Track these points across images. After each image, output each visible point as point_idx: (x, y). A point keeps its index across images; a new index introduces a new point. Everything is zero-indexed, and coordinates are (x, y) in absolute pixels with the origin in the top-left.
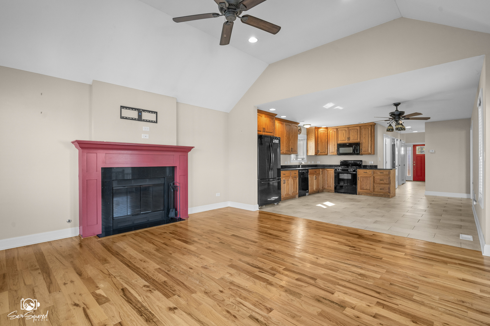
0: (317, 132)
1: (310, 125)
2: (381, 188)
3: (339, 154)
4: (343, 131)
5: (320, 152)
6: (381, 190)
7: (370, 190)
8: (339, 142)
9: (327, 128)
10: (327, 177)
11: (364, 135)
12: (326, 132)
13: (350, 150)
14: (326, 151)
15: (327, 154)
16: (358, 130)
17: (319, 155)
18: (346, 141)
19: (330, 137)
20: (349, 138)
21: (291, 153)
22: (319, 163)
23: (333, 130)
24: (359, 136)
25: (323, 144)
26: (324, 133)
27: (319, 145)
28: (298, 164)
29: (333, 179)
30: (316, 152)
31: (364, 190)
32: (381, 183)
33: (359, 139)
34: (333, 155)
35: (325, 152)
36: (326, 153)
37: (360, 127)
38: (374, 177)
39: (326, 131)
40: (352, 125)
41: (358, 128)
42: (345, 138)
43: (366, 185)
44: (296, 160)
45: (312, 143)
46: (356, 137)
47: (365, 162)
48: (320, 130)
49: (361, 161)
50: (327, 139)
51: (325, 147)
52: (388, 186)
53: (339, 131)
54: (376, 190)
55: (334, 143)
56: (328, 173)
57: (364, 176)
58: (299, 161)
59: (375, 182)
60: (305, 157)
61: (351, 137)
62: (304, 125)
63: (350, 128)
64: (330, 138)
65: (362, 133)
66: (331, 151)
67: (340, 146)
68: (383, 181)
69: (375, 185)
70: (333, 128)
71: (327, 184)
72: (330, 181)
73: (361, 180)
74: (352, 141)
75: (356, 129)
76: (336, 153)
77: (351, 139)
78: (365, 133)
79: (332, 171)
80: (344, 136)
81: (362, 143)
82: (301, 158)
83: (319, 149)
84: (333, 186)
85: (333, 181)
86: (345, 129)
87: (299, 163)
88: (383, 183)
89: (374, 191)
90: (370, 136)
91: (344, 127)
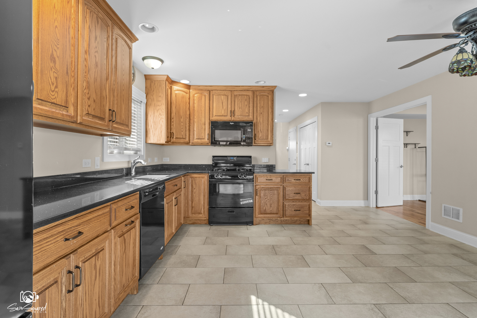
0: (169, 90)
1: (162, 61)
2: (296, 209)
3: (214, 142)
4: (222, 97)
5: (175, 137)
6: (297, 212)
7: (277, 214)
8: (214, 118)
9: (188, 87)
10: (192, 191)
11: (260, 109)
12: (188, 95)
13: (237, 135)
14: (187, 135)
15: (188, 143)
16: (251, 97)
17: (174, 143)
18: (228, 118)
19: (194, 107)
20: (233, 113)
21: (108, 126)
22: (167, 161)
23: (200, 92)
24: (251, 109)
25: (182, 120)
26: (183, 97)
27: (172, 120)
28: (125, 166)
29: (204, 196)
30: (168, 137)
31: (266, 214)
32: (297, 199)
33: (251, 114)
34: (202, 145)
35: (185, 138)
36: (187, 140)
37: (254, 92)
38: (284, 188)
39: (187, 93)
40: (239, 86)
41: (250, 93)
42: (225, 110)
43: (271, 204)
44: (120, 153)
45: (160, 114)
46: (247, 111)
47: (255, 158)
48: (175, 87)
49: (250, 157)
50: (189, 110)
51: (186, 127)
52: (308, 203)
53: (213, 95)
54: (288, 213)
55: (203, 119)
56: (196, 184)
57: (267, 187)
58: (129, 156)
59: (287, 198)
60: (141, 146)
61: (236, 109)
62: (144, 59)
63: (236, 93)
64: (196, 109)
65: (257, 104)
66: (195, 137)
67: (215, 125)
68: (299, 195)
69: (286, 204)
70: (201, 89)
71: (192, 207)
72: (199, 200)
73: (262, 195)
74: (239, 117)
75: (247, 95)
76: (206, 140)
77: (236, 114)
78: (262, 105)
79: (203, 180)
80: (224, 108)
81: (257, 123)
82: (133, 150)
83: (174, 131)
84: (204, 212)
85: (204, 200)
86: (225, 92)
87: (129, 162)
88: (300, 198)
89: (284, 215)
90: (270, 111)
91: (224, 88)
